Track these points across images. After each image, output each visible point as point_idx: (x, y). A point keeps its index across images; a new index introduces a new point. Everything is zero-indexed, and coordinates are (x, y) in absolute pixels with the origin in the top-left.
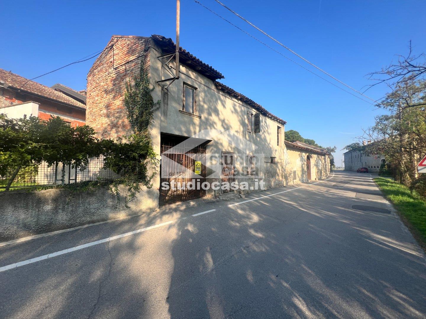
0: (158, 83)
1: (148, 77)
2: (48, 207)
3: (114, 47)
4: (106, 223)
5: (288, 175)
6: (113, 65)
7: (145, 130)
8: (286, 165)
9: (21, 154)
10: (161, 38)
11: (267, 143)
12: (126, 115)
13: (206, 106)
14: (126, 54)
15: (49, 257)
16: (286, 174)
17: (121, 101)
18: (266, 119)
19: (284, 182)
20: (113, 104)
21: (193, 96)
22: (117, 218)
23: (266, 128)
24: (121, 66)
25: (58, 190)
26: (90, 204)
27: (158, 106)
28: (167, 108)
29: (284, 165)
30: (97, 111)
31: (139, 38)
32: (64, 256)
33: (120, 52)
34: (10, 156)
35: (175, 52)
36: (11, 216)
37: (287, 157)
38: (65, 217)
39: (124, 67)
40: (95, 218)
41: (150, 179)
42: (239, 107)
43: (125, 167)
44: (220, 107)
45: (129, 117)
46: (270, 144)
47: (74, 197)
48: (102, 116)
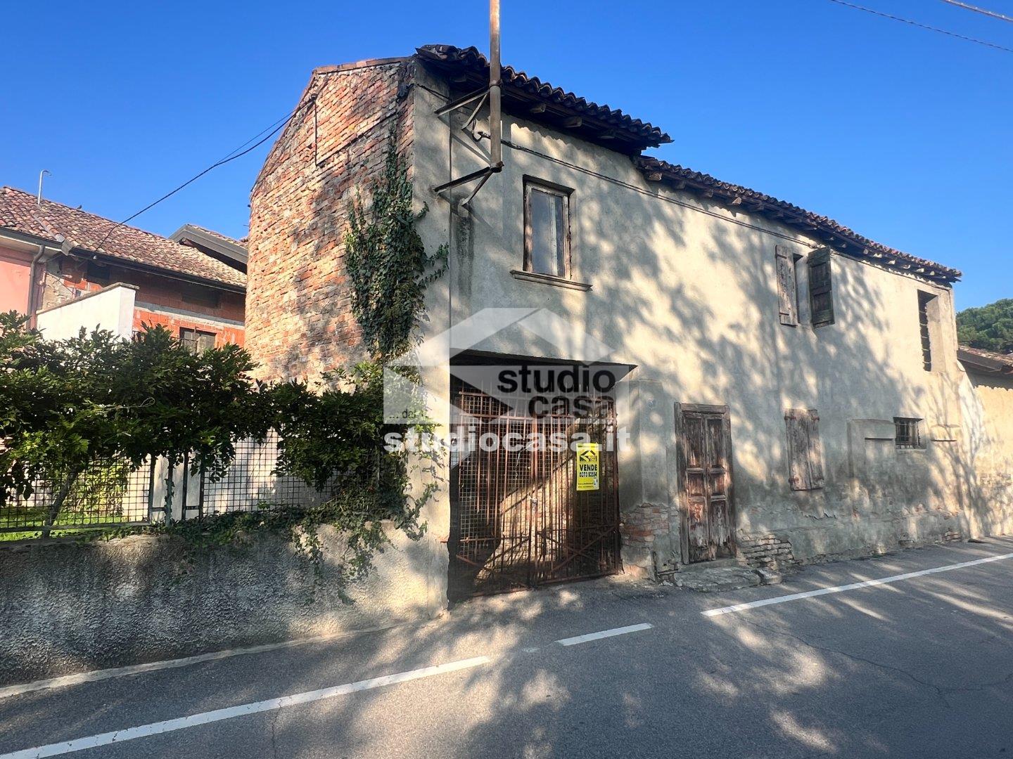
0: (440, 191)
1: (408, 178)
2: (128, 590)
3: (318, 102)
4: (280, 651)
5: (987, 493)
6: (314, 154)
7: (401, 345)
8: (976, 449)
9: (68, 434)
10: (444, 54)
11: (874, 361)
12: (350, 303)
13: (606, 247)
14: (349, 117)
15: (118, 739)
16: (979, 490)
17: (335, 261)
18: (861, 269)
19: (972, 521)
20: (315, 272)
21: (560, 217)
22: (314, 636)
23: (866, 305)
24: (336, 155)
25: (152, 539)
26: (236, 585)
27: (439, 265)
28: (471, 266)
29: (967, 448)
30: (273, 296)
31: (383, 62)
32: (153, 741)
33: (334, 113)
34: (44, 439)
35: (488, 88)
36: (40, 609)
37: (977, 414)
38: (169, 622)
39: (343, 157)
40: (250, 630)
41: (418, 506)
42: (739, 235)
43: (338, 469)
44: (661, 243)
45: (358, 305)
46: (886, 364)
47: (191, 562)
48: (284, 310)
